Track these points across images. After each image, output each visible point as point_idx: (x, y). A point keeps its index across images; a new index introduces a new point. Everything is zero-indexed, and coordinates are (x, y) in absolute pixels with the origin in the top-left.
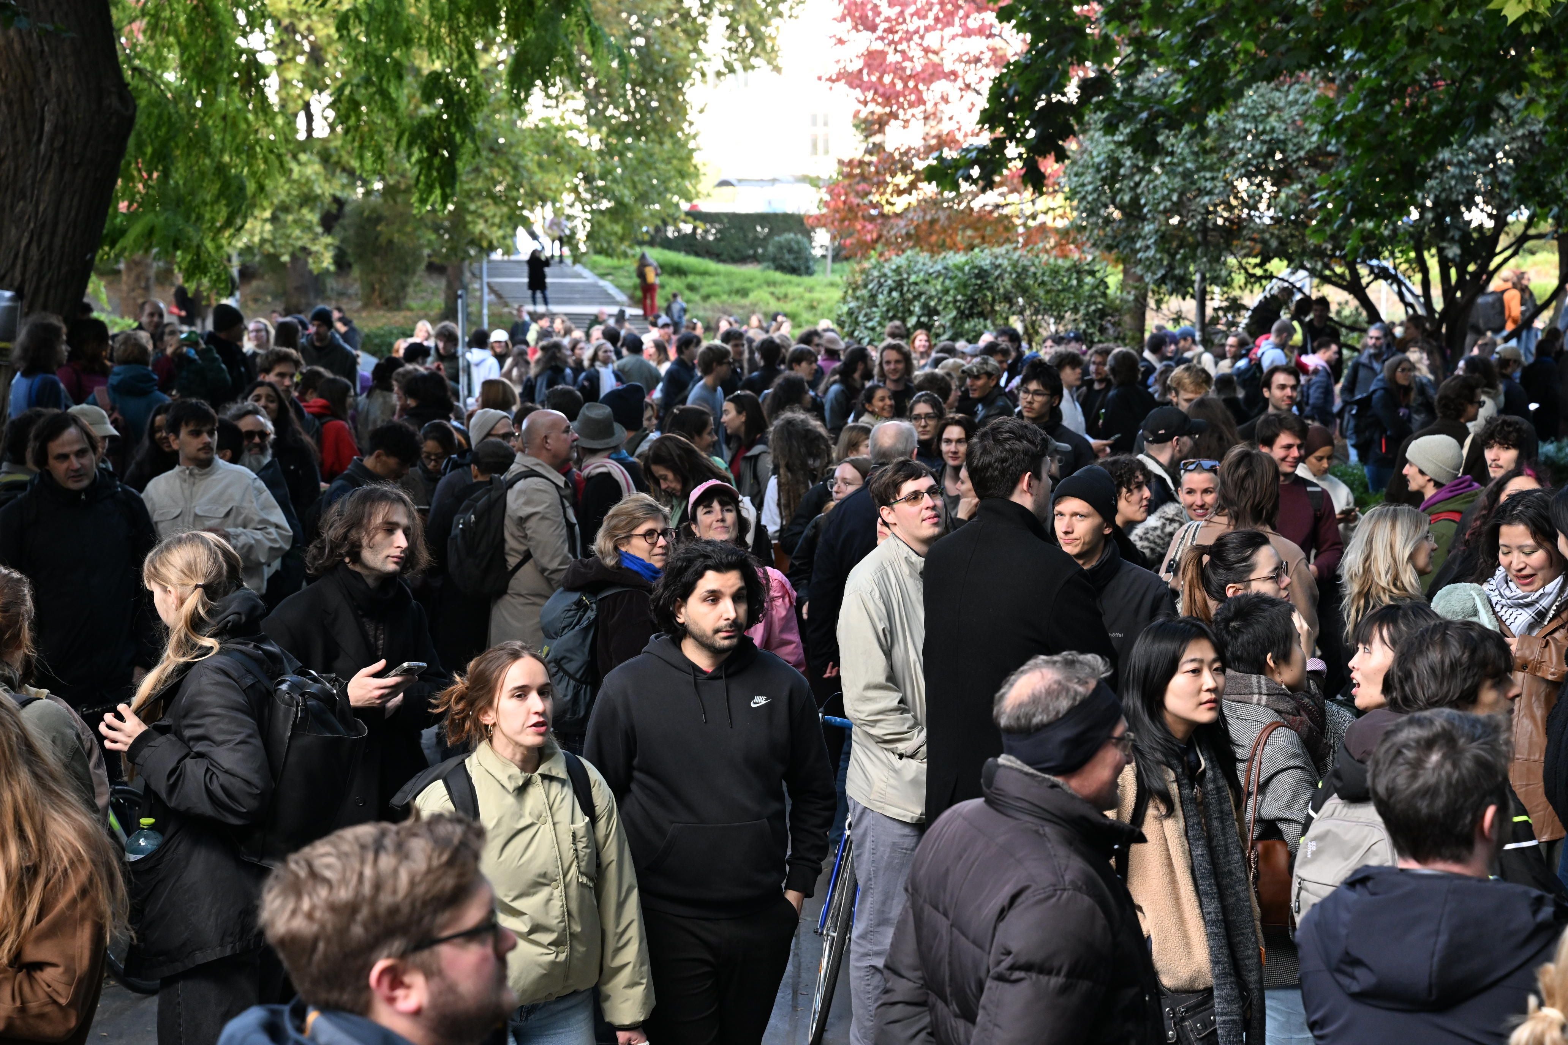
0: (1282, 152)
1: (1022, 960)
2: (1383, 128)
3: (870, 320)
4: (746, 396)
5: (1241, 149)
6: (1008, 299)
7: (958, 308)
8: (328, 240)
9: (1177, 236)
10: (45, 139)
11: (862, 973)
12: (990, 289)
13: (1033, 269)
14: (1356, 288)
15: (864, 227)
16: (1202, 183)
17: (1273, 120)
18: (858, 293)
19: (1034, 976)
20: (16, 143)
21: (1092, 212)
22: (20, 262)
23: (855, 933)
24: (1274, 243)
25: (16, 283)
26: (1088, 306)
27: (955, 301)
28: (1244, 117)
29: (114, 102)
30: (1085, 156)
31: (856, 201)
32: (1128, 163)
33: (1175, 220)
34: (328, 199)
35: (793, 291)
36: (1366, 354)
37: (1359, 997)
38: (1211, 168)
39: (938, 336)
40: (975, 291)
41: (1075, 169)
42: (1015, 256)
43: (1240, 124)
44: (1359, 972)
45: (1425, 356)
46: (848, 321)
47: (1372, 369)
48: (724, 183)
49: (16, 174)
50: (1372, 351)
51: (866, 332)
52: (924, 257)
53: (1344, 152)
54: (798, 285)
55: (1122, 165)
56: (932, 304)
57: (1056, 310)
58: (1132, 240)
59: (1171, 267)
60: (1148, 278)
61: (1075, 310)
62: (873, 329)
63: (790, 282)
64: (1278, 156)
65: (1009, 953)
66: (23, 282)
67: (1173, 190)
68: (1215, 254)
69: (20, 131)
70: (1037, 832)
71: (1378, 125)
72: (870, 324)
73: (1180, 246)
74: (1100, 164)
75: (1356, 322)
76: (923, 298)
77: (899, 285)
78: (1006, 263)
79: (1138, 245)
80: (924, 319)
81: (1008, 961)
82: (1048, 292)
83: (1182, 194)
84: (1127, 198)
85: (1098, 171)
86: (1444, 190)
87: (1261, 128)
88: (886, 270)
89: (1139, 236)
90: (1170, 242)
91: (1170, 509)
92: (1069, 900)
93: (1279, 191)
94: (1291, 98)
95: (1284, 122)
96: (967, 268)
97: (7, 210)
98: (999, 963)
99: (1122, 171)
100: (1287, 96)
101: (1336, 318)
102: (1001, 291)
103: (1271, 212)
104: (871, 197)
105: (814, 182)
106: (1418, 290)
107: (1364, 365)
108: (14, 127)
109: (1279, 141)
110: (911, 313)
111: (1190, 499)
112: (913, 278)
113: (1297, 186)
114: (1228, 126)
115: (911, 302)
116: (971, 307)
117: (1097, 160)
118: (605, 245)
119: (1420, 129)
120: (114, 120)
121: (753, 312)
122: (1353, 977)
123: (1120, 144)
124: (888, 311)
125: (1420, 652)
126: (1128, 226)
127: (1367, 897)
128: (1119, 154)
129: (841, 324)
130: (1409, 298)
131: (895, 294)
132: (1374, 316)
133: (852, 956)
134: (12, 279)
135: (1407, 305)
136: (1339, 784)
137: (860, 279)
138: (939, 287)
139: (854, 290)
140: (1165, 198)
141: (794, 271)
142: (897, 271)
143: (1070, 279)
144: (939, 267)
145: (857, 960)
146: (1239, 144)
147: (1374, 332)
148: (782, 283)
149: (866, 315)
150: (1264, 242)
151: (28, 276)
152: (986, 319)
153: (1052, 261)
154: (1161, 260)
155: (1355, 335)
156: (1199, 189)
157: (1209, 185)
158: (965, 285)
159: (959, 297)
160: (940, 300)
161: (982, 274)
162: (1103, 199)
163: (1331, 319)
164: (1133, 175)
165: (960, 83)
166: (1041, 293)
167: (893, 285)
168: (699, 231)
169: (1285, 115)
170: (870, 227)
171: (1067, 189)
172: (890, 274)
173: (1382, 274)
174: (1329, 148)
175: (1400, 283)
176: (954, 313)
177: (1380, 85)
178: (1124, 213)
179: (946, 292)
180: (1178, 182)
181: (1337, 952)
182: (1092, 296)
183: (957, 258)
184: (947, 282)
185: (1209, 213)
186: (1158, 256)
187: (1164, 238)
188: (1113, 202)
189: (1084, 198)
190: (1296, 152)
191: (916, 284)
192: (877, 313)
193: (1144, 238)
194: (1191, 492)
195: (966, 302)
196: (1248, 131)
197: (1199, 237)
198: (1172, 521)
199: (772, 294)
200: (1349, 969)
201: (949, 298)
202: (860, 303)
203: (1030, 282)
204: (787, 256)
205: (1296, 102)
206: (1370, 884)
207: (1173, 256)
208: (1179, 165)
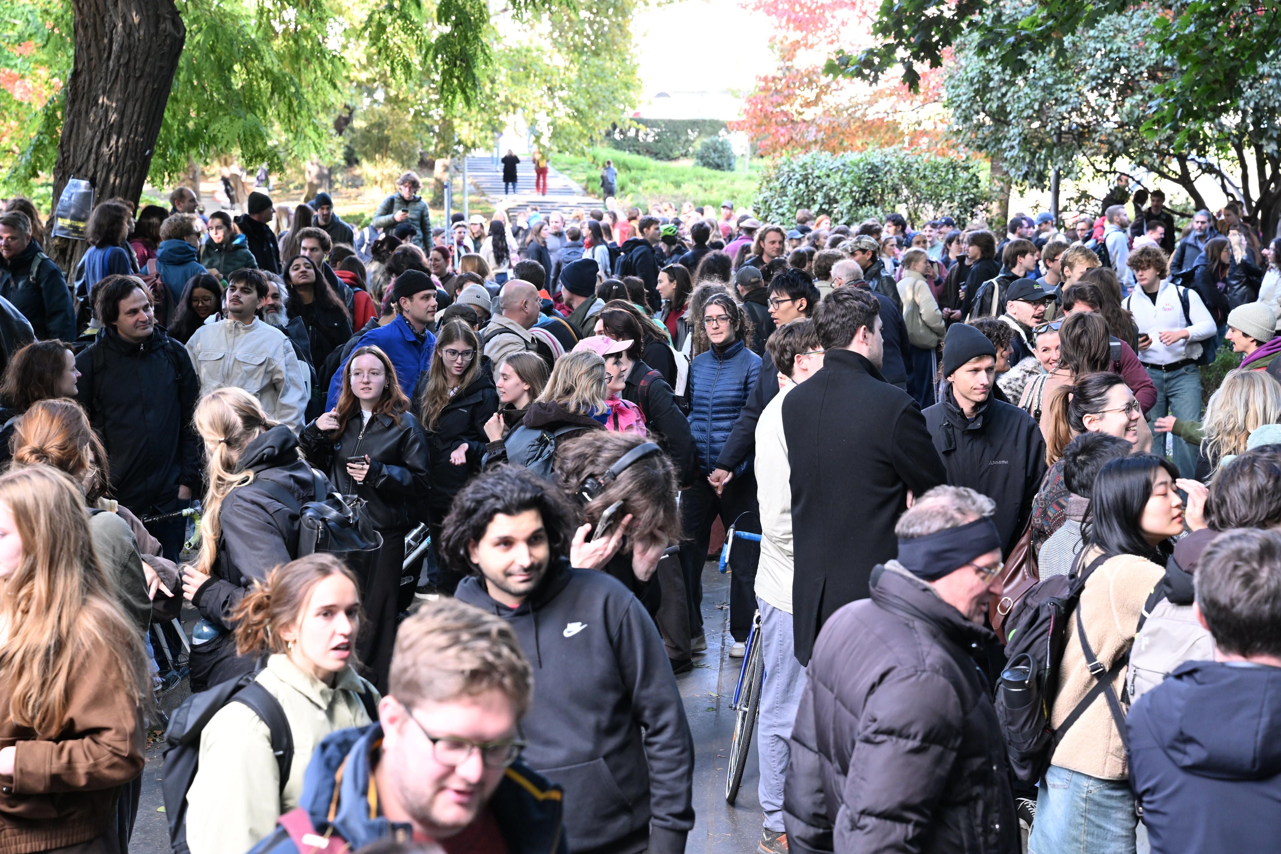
0: (1127, 67)
1: (885, 726)
2: (1211, 45)
3: (780, 207)
4: (678, 268)
5: (1091, 65)
6: (896, 190)
7: (854, 197)
8: (340, 139)
9: (1037, 137)
10: (113, 57)
11: (768, 741)
12: (880, 181)
13: (916, 166)
14: (1185, 180)
15: (777, 131)
16: (1059, 94)
17: (1119, 42)
18: (771, 185)
19: (894, 739)
20: (90, 60)
21: (966, 119)
22: (93, 156)
23: (762, 709)
24: (1119, 144)
25: (90, 174)
26: (962, 195)
27: (852, 192)
28: (1095, 38)
29: (168, 26)
30: (961, 71)
31: (770, 109)
32: (997, 78)
33: (1036, 125)
34: (339, 106)
35: (716, 183)
36: (1192, 236)
37: (1187, 769)
38: (1066, 82)
39: (836, 220)
40: (868, 184)
41: (952, 82)
42: (902, 155)
43: (1092, 45)
44: (1190, 748)
45: (1243, 238)
46: (763, 208)
47: (1197, 248)
48: (661, 95)
49: (90, 84)
50: (1198, 233)
51: (778, 217)
52: (826, 155)
53: (1178, 68)
54: (722, 179)
55: (992, 79)
56: (832, 194)
57: (935, 198)
58: (999, 141)
59: (1031, 163)
60: (1012, 172)
61: (951, 199)
62: (783, 215)
63: (715, 176)
64: (1123, 70)
65: (875, 720)
66: (95, 173)
67: (1036, 100)
68: (1069, 154)
69: (93, 50)
70: (907, 625)
71: (1206, 43)
72: (780, 211)
73: (1040, 147)
74: (972, 79)
75: (1185, 210)
76: (825, 189)
77: (806, 178)
78: (894, 160)
79: (1004, 146)
80: (825, 207)
81: (874, 727)
82: (928, 184)
83: (1042, 103)
84: (995, 106)
85: (972, 84)
86: (1263, 98)
87: (1109, 47)
88: (794, 166)
89: (1005, 138)
90: (1031, 143)
91: (1028, 363)
92: (927, 679)
93: (1123, 100)
94: (1134, 22)
95: (1128, 42)
96: (861, 165)
97: (83, 114)
98: (866, 727)
99: (991, 84)
100: (1131, 20)
101: (1169, 207)
102: (890, 183)
103: (1116, 118)
104: (783, 108)
105: (735, 94)
106: (1239, 183)
107: (1190, 245)
108: (89, 46)
109: (1121, 59)
110: (814, 201)
111: (1046, 355)
112: (816, 173)
113: (1139, 97)
114: (1080, 46)
115: (814, 192)
116: (864, 197)
117: (970, 75)
118: (566, 143)
119: (1241, 48)
120: (168, 41)
121: (685, 201)
122: (1185, 753)
123: (991, 61)
124: (796, 200)
125: (1233, 482)
126: (997, 130)
127: (1196, 687)
128: (989, 69)
129: (757, 211)
130: (1230, 189)
131: (802, 186)
132: (1200, 204)
133: (760, 727)
134: (87, 171)
135: (1228, 194)
136: (1169, 590)
137: (773, 173)
138: (838, 180)
139: (768, 182)
140: (1029, 106)
141: (718, 167)
142: (804, 166)
143: (947, 173)
144: (838, 164)
145: (764, 730)
146: (1090, 61)
147: (1200, 216)
148: (710, 177)
149: (777, 203)
150: (1111, 144)
151: (99, 167)
152: (876, 206)
153: (933, 159)
154: (1024, 158)
155: (1185, 220)
156: (1056, 99)
157: (1065, 96)
158: (860, 179)
159: (855, 188)
160: (839, 190)
161: (874, 169)
162: (975, 107)
163: (1165, 207)
164: (1000, 87)
165: (857, 11)
166: (923, 185)
167: (800, 178)
168: (641, 134)
169: (1129, 36)
170: (783, 131)
171: (945, 99)
172: (797, 169)
173: (1209, 169)
174: (1166, 63)
175: (1223, 177)
176: (850, 202)
177: (1209, 9)
178: (993, 119)
179: (844, 184)
180: (1039, 94)
181: (1170, 732)
182: (965, 188)
183: (852, 157)
184: (845, 175)
185: (1064, 118)
186: (1021, 155)
187: (1025, 141)
188: (984, 111)
189: (959, 106)
190: (1138, 67)
191: (819, 177)
192: (787, 202)
193: (1009, 140)
194: (1046, 350)
195: (861, 192)
196: (1096, 50)
197: (1055, 138)
198: (1031, 373)
199: (701, 186)
200: (1181, 746)
201: (847, 189)
202: (773, 193)
203: (914, 176)
204: (713, 155)
205: (1139, 25)
206: (1197, 676)
207: (1033, 154)
208: (1040, 79)
